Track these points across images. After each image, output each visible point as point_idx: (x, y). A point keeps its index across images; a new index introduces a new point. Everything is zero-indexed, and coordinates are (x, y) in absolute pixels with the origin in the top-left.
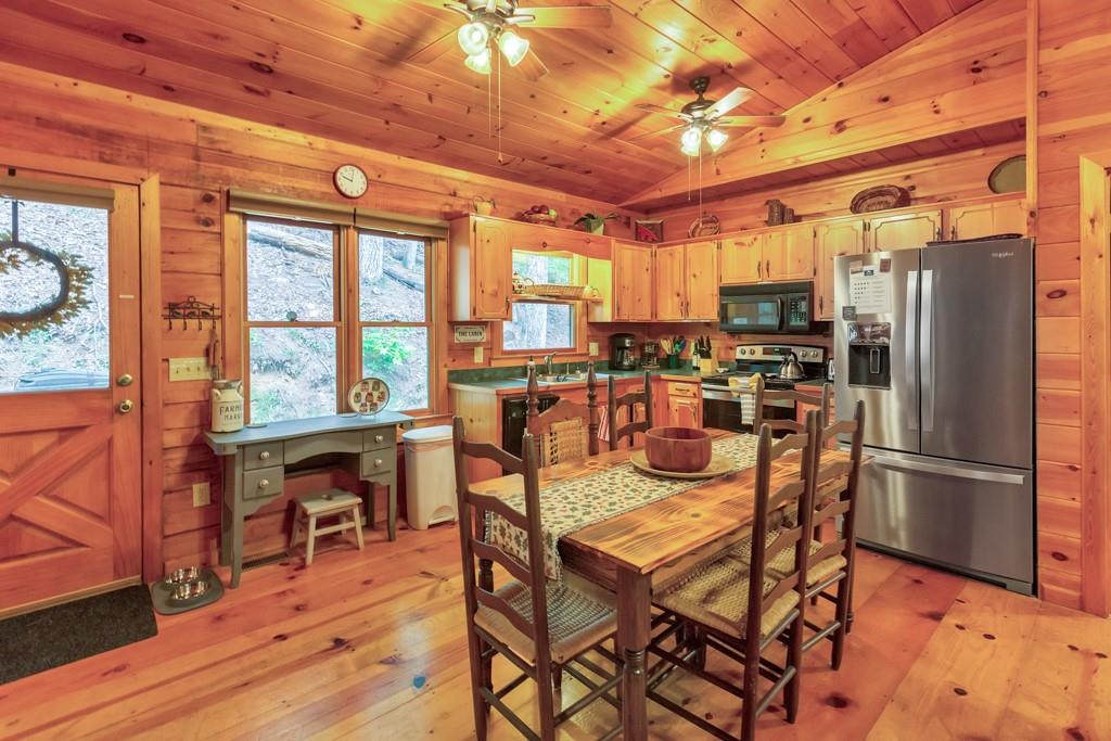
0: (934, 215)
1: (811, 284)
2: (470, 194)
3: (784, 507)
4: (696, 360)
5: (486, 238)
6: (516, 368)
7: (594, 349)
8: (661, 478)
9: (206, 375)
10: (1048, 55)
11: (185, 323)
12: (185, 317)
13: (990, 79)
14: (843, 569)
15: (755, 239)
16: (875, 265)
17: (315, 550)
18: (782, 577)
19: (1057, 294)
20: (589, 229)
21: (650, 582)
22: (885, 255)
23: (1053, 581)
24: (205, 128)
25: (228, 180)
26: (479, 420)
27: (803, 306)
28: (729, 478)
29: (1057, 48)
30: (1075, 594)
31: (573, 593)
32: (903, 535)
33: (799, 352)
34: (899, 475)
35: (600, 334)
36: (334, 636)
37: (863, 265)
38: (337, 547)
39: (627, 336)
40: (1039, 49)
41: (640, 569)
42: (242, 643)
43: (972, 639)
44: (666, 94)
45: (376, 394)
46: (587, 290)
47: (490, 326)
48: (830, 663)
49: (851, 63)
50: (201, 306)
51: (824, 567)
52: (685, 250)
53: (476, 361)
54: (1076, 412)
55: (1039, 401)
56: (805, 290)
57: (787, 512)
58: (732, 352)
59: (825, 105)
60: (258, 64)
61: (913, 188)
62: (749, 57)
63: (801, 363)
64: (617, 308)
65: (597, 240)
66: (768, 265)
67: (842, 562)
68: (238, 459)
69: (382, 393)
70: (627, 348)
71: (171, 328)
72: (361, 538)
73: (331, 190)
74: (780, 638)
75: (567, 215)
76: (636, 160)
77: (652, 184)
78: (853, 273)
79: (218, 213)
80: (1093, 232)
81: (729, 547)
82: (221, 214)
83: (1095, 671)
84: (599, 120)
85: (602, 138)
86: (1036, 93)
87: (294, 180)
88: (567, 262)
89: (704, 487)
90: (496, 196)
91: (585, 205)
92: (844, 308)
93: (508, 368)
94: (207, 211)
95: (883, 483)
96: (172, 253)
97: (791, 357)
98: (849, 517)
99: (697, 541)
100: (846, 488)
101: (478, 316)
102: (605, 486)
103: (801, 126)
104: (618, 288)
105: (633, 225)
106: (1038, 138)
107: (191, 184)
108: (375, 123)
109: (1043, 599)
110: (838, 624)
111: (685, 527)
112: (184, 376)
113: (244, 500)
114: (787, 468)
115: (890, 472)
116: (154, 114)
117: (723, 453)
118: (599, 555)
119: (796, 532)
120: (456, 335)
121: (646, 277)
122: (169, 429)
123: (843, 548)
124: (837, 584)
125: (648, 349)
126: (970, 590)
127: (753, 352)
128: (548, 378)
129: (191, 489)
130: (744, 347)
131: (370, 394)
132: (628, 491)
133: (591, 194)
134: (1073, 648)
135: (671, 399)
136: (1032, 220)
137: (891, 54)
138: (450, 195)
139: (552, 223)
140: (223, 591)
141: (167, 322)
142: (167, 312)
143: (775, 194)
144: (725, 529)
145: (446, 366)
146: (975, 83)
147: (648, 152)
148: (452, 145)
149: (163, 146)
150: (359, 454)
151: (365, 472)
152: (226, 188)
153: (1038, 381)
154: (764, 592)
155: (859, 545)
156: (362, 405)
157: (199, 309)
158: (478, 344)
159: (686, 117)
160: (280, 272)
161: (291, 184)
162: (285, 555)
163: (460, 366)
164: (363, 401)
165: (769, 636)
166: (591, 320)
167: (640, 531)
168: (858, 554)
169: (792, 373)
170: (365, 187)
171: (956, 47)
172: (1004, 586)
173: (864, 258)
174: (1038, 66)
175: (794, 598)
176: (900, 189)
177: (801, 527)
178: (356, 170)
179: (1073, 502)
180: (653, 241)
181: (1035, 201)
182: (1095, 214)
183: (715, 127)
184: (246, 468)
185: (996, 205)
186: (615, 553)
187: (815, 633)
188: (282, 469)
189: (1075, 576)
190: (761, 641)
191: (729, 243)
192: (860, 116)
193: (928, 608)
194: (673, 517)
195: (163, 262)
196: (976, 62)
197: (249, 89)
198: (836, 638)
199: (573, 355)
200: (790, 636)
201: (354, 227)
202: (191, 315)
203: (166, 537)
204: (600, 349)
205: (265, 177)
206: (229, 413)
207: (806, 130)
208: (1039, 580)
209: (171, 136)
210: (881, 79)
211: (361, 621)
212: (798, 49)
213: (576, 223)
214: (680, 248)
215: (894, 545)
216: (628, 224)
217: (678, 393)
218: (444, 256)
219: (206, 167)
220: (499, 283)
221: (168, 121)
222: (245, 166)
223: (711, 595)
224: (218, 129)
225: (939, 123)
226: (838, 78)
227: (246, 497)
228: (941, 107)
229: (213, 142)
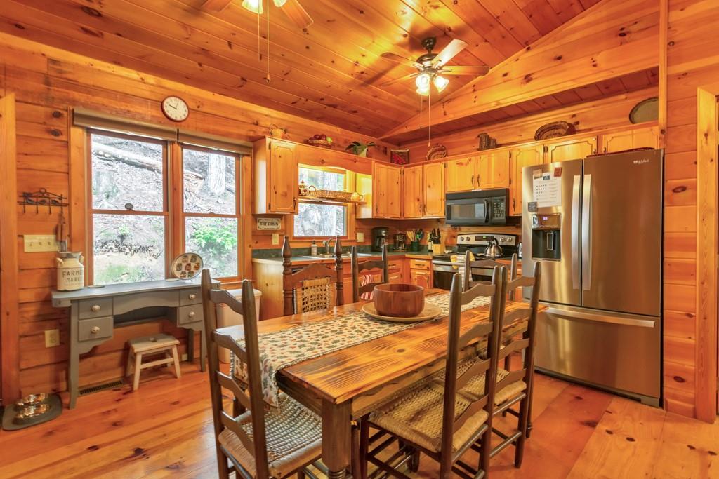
0: (593, 140)
1: (507, 191)
2: (268, 124)
3: (477, 343)
4: (431, 245)
5: (278, 154)
6: (304, 249)
7: (360, 237)
8: (383, 322)
9: (54, 248)
10: (676, 15)
11: (37, 208)
12: (37, 204)
13: (632, 41)
14: (523, 391)
15: (470, 160)
16: (551, 173)
17: (140, 379)
18: (476, 399)
19: (679, 190)
20: (356, 152)
21: (350, 409)
22: (557, 165)
23: (675, 397)
24: (54, 61)
25: (74, 102)
26: (272, 284)
27: (502, 206)
28: (436, 321)
29: (682, 10)
30: (691, 406)
31: (307, 414)
32: (568, 364)
33: (500, 239)
34: (566, 322)
35: (365, 227)
36: (136, 447)
37: (543, 172)
38: (161, 376)
39: (384, 228)
40: (669, 11)
41: (335, 399)
42: (63, 452)
43: (617, 441)
44: (405, 51)
45: (193, 265)
46: (354, 196)
47: (284, 219)
48: (514, 463)
49: (535, 32)
50: (51, 196)
51: (509, 390)
52: (423, 168)
53: (274, 243)
54: (692, 275)
55: (666, 267)
56: (504, 194)
57: (480, 348)
58: (455, 239)
59: (517, 63)
60: (88, 8)
61: (577, 123)
62: (463, 23)
63: (501, 246)
64: (376, 209)
65: (362, 161)
66: (478, 177)
67: (523, 386)
68: (74, 311)
69: (198, 264)
70: (383, 237)
71: (25, 212)
72: (178, 370)
73: (160, 114)
74: (473, 447)
75: (341, 144)
76: (389, 104)
77: (401, 123)
78: (535, 178)
79: (66, 126)
80: (707, 143)
81: (428, 377)
82: (68, 128)
83: (709, 466)
84: (358, 70)
85: (362, 85)
86: (666, 43)
87: (129, 105)
88: (342, 176)
89: (415, 328)
90: (289, 127)
91: (354, 136)
92: (529, 203)
93: (297, 249)
94: (57, 124)
95: (555, 328)
96: (26, 154)
97: (494, 242)
98: (529, 351)
99: (396, 373)
100: (526, 330)
101: (272, 210)
102: (337, 328)
103: (501, 79)
104: (376, 194)
105: (389, 153)
106: (668, 76)
107: (43, 103)
108: (190, 64)
109: (667, 410)
110: (520, 433)
111: (388, 361)
112: (36, 249)
113: (79, 341)
114: (483, 314)
115: (560, 320)
116: (10, 48)
117: (436, 304)
118: (306, 385)
119: (485, 364)
120: (259, 224)
121: (396, 189)
122: (23, 289)
123: (524, 375)
124: (519, 403)
125: (399, 238)
126: (616, 404)
127: (468, 239)
128: (326, 256)
129: (44, 334)
130: (463, 236)
131: (189, 265)
132: (353, 331)
133: (358, 129)
134: (691, 447)
135: (413, 271)
136: (663, 136)
137: (564, 25)
138: (254, 124)
139: (329, 147)
140: (62, 410)
141: (22, 206)
142: (22, 200)
143: (484, 129)
144: (423, 361)
145: (250, 246)
146: (621, 44)
147: (396, 97)
148: (252, 85)
149: (20, 73)
150: (176, 308)
151: (182, 320)
152: (71, 108)
153: (665, 253)
154: (455, 415)
155: (537, 372)
156: (182, 273)
157: (49, 198)
158: (275, 232)
159: (418, 65)
160: (152, 187)
161: (127, 108)
162: (119, 383)
163: (261, 246)
164: (183, 269)
165: (459, 451)
166: (358, 217)
167: (349, 364)
168: (537, 379)
169: (494, 252)
170: (186, 114)
171: (608, 18)
172: (639, 401)
173: (544, 168)
174: (668, 23)
175: (484, 416)
176: (569, 124)
177: (489, 360)
178: (180, 101)
179: (690, 340)
180: (403, 164)
181: (665, 122)
182: (708, 130)
183: (440, 74)
184: (81, 317)
185: (635, 131)
186: (317, 384)
187: (504, 440)
188: (111, 319)
189: (690, 394)
190: (453, 455)
191: (452, 163)
192: (542, 70)
193: (587, 418)
194: (381, 352)
195: (18, 161)
196: (622, 29)
197: (86, 31)
198: (518, 444)
199: (345, 241)
200: (481, 445)
201: (178, 143)
202: (43, 203)
203: (21, 370)
204: (365, 237)
205: (106, 101)
206: (71, 277)
207: (505, 82)
208: (665, 396)
209: (25, 65)
210: (557, 44)
211: (161, 434)
212: (498, 17)
213: (347, 149)
214: (420, 167)
215: (563, 372)
216: (385, 152)
217: (417, 267)
218: (249, 168)
219: (54, 90)
220: (288, 187)
221: (22, 54)
222: (89, 92)
223: (419, 414)
224: (65, 63)
225: (594, 73)
226: (527, 43)
227: (80, 340)
228: (598, 62)
229: (61, 72)
